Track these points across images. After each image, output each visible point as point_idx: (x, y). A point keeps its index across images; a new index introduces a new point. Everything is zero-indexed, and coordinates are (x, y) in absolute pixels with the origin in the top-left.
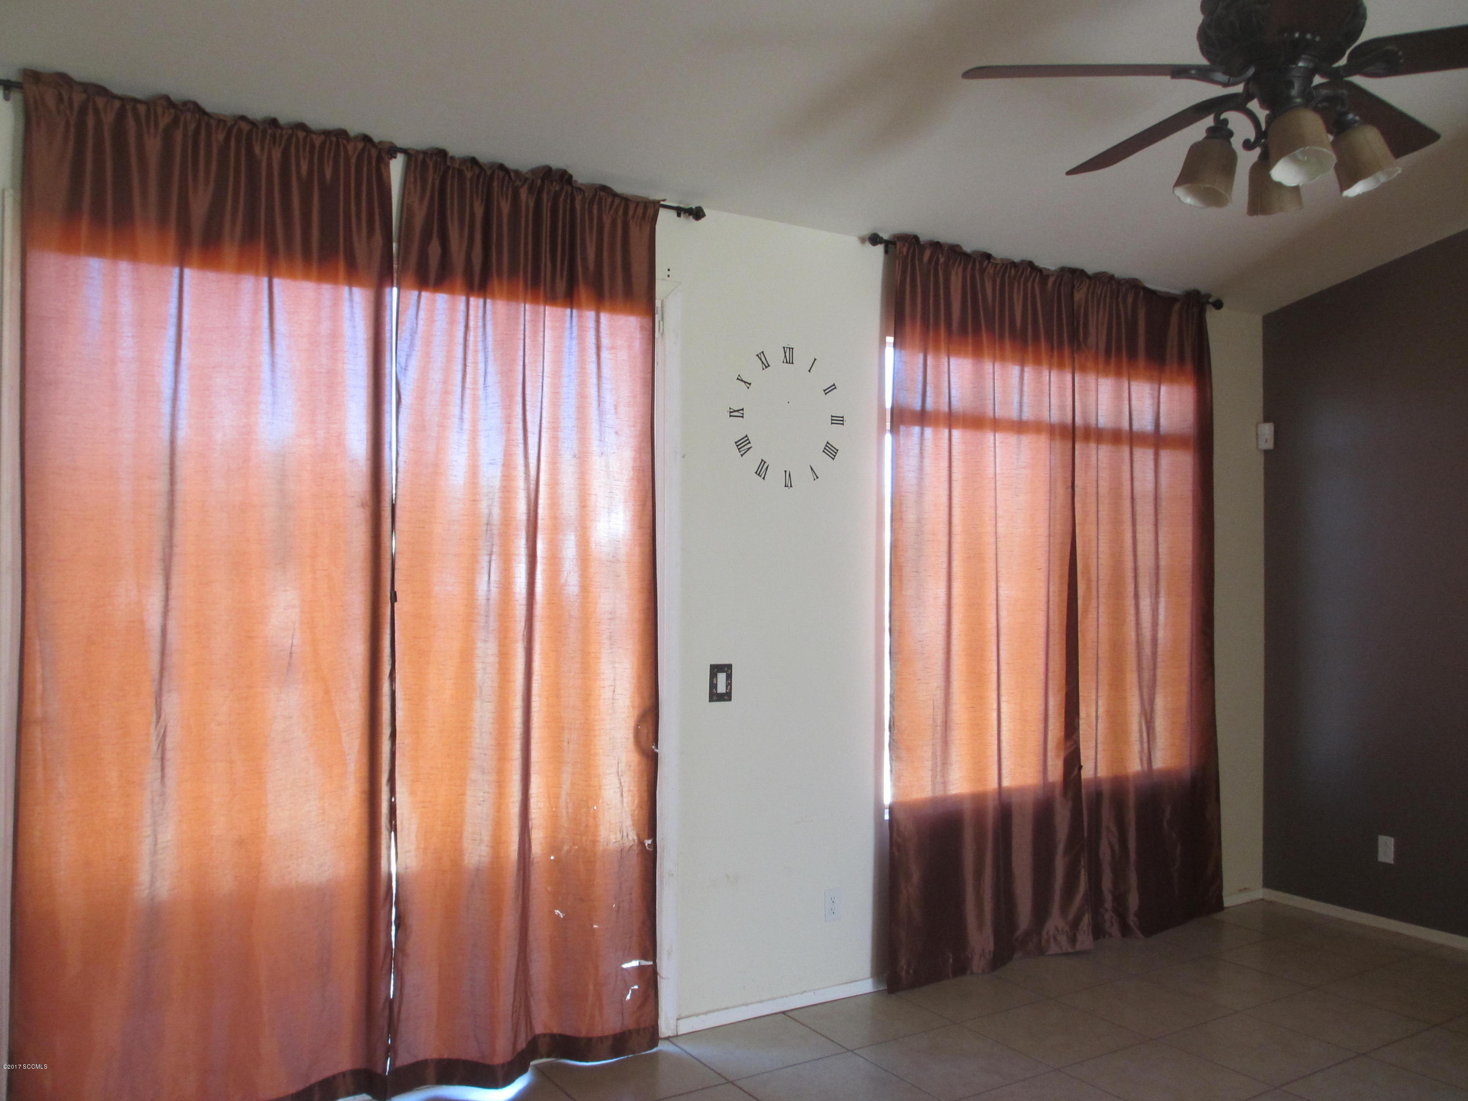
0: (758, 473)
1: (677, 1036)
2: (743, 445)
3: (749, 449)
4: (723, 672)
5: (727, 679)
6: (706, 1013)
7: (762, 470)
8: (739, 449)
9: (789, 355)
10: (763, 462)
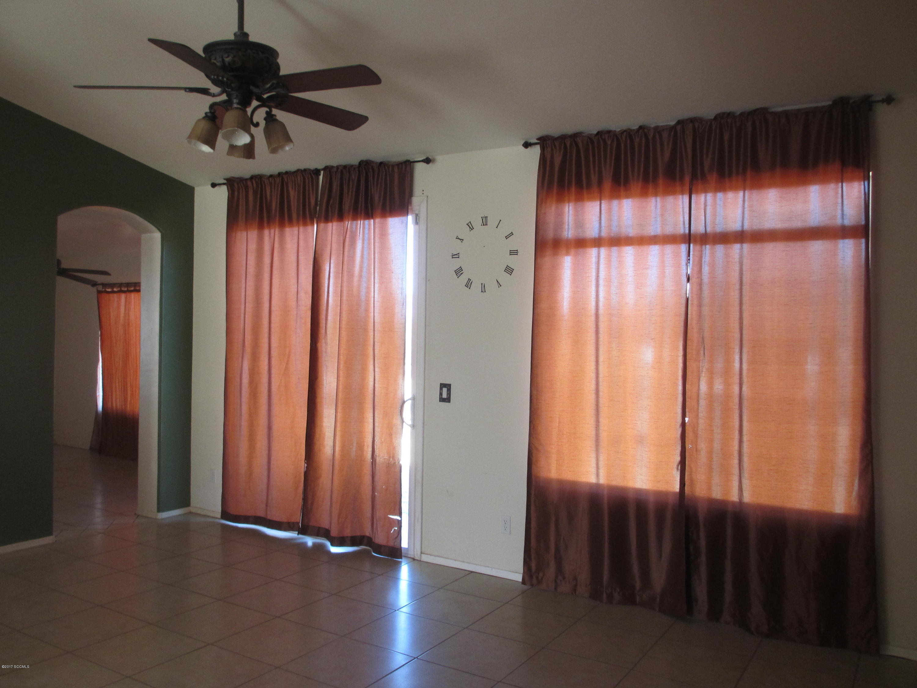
0: (466, 286)
1: (420, 561)
2: (459, 272)
3: (462, 274)
4: (445, 387)
5: (447, 391)
6: (435, 556)
7: (469, 284)
8: (456, 274)
9: (485, 221)
10: (469, 280)
